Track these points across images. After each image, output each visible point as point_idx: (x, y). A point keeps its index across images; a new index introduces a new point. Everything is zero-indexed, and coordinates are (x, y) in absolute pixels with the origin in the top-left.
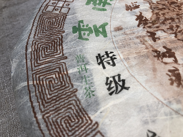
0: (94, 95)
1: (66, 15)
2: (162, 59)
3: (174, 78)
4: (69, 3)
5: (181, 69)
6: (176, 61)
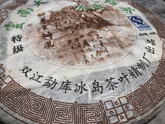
0: (6, 54)
2: (45, 37)
3: (47, 45)
4: (8, 13)
5: (52, 41)
6: (51, 38)
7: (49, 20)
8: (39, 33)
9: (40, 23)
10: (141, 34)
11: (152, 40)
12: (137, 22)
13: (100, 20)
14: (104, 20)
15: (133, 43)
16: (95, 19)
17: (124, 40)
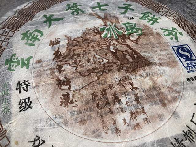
0: (9, 112)
1: (5, 49)
2: (61, 86)
3: (64, 101)
4: (9, 37)
5: (71, 94)
6: (69, 88)
7: (65, 54)
8: (53, 78)
9: (53, 60)
10: (190, 78)
12: (184, 57)
13: (135, 55)
14: (141, 55)
15: (179, 96)
16: (128, 53)
17: (167, 92)
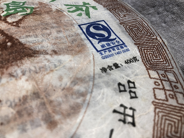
11: (129, 82)
13: (9, 44)
14: (19, 42)
